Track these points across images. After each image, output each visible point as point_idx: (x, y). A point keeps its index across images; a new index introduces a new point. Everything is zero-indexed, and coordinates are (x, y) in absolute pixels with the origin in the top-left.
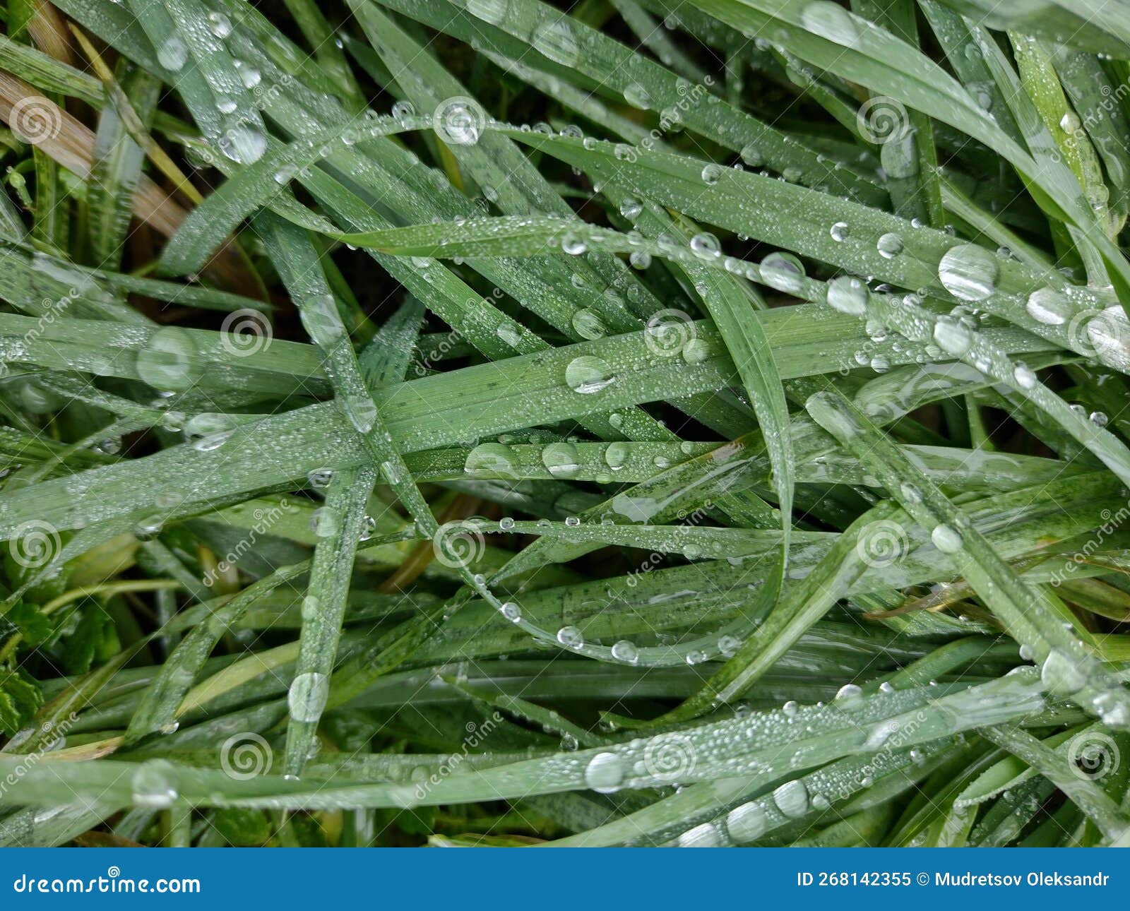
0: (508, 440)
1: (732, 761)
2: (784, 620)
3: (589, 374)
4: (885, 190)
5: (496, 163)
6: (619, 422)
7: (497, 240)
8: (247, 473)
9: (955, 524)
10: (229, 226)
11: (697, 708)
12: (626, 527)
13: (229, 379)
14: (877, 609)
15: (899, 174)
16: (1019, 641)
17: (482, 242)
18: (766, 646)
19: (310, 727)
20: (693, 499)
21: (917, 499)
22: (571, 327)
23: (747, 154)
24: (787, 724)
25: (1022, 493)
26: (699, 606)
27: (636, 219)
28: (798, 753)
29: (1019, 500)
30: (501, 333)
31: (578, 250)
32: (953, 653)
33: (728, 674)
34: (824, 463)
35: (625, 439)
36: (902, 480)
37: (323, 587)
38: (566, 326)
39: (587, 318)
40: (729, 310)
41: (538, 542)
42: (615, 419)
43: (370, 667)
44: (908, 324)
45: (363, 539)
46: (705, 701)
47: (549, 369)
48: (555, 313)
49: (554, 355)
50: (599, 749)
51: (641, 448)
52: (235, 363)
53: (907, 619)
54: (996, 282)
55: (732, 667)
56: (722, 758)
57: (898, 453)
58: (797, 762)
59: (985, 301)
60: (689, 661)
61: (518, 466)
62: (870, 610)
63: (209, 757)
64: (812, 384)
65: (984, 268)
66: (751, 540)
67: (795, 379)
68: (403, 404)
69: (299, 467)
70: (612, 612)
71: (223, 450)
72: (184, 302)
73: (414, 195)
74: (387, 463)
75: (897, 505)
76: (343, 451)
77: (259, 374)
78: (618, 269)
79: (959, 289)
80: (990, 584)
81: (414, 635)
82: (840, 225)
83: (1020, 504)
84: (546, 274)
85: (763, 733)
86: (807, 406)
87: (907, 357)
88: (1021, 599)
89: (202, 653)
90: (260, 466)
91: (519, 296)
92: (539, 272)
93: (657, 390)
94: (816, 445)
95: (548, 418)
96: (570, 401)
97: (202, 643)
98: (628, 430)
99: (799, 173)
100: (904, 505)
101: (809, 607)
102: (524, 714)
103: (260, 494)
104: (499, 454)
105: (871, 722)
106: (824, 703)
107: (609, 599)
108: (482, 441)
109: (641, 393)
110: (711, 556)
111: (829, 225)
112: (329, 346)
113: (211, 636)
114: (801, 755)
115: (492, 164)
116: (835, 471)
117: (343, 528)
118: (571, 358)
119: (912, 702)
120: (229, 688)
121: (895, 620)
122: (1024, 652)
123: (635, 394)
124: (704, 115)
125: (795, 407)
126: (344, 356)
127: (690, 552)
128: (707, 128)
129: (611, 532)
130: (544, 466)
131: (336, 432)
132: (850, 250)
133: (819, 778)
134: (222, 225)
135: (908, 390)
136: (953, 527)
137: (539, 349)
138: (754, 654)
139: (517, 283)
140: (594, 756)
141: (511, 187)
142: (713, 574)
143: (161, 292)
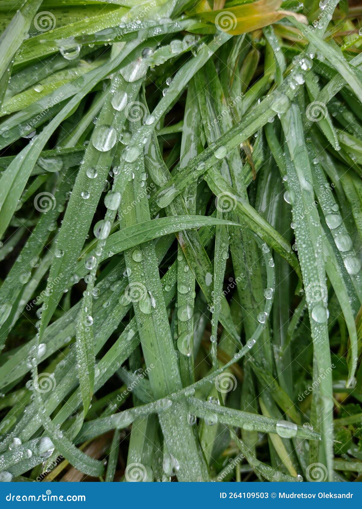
0: (176, 335)
1: (316, 256)
2: (255, 225)
3: (147, 303)
4: (68, 170)
5: (54, 336)
6: (169, 287)
7: (87, 352)
8: (189, 450)
9: (214, 149)
10: (82, 454)
11: (293, 260)
12: (214, 286)
13: (148, 454)
14: (251, 175)
15: (61, 164)
16: (266, 123)
17: (87, 357)
18: (267, 233)
19: (299, 428)
20: (203, 256)
21: (203, 164)
22: (127, 306)
23: (51, 229)
24: (300, 227)
25: (202, 110)
26: (249, 252)
27: (80, 277)
28: (313, 224)
29: (205, 111)
30: (129, 338)
31: (91, 318)
32: (272, 139)
33: (279, 248)
34: (188, 198)
35: (176, 285)
36: (195, 169)
37: (239, 421)
38: (126, 308)
39: (122, 300)
40: (120, 242)
41: (221, 322)
42: (167, 289)
43: (275, 390)
44: (126, 174)
45: (219, 403)
46: (291, 257)
47: (145, 320)
48: (120, 313)
49: (139, 318)
50: (310, 317)
51: (180, 278)
52: (141, 452)
53: (256, 161)
54: (109, 126)
55: (276, 247)
56: (315, 259)
57: (183, 170)
58: (317, 224)
59: (117, 131)
60: (273, 266)
61: (188, 332)
62: (252, 177)
63: (313, 458)
64: (152, 204)
65: (103, 131)
66: (221, 231)
67: (151, 211)
68: (160, 384)
69: (187, 428)
70: (252, 288)
71: (179, 459)
72: (115, 466)
73: (68, 375)
74: (185, 393)
75: (206, 173)
76: (181, 409)
77: (146, 441)
78: (101, 285)
79: (111, 142)
80: (241, 135)
81: (261, 372)
82: (82, 194)
83: (206, 111)
84: (103, 317)
85: (304, 239)
86: (162, 207)
87: (142, 164)
88: (247, 122)
89: (267, 468)
90: (187, 444)
91: (113, 329)
92: (102, 320)
93: (154, 273)
94: (180, 204)
95: (166, 321)
96: (159, 311)
97: (263, 469)
98: (172, 283)
99: (60, 206)
100: (206, 170)
101: (250, 214)
102: (296, 324)
103: (198, 441)
104: (182, 340)
105: (300, 188)
106: (291, 209)
107: (246, 289)
108: (176, 348)
109: (156, 281)
110: (228, 247)
111: (83, 200)
112: (134, 416)
113: (260, 465)
114: (314, 222)
115: (55, 338)
116: (191, 194)
117: (214, 411)
118: (140, 311)
119: (292, 167)
120: (283, 446)
121: (256, 167)
122: (271, 120)
123: (156, 283)
124: (34, 248)
125: (163, 213)
126: (138, 411)
127: (226, 256)
128: (39, 247)
129: (217, 291)
130: (188, 321)
131: (172, 412)
132: (94, 190)
133: (325, 207)
134: (81, 457)
135: (156, 164)
136: (216, 149)
137: (135, 321)
138: (270, 237)
139: (107, 330)
140: (313, 319)
141: (65, 330)
142: (236, 246)
143: (111, 476)
